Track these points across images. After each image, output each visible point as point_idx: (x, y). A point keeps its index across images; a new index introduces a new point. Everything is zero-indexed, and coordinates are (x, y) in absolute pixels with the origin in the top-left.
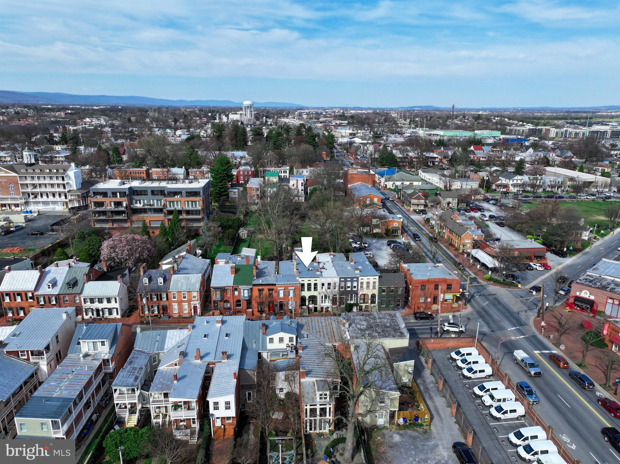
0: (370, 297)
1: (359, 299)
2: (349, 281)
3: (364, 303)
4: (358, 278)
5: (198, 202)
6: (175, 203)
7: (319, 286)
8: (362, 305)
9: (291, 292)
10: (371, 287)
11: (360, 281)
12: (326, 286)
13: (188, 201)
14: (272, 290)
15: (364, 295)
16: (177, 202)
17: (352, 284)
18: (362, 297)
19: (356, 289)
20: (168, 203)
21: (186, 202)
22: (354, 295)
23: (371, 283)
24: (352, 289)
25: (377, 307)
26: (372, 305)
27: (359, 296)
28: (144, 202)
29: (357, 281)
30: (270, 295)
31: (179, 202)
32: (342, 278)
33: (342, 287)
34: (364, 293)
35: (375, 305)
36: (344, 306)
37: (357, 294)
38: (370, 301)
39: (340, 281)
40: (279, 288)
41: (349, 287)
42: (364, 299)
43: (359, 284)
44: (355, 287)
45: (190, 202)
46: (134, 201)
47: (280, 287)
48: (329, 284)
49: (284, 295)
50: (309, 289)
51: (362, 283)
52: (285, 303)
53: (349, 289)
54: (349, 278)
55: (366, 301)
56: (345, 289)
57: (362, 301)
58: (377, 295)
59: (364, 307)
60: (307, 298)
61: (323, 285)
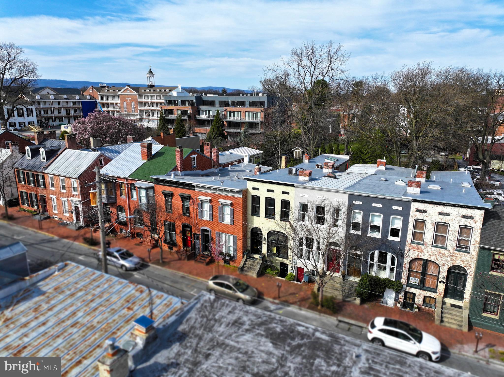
0: (444, 273)
1: (405, 272)
2: (377, 210)
3: (422, 286)
4: (406, 205)
5: (259, 114)
6: (236, 113)
7: (294, 212)
8: (414, 291)
9: (227, 210)
10: (451, 242)
11: (413, 215)
12: (312, 213)
13: (249, 112)
14: (189, 198)
15: (426, 263)
16: (238, 112)
17: (386, 222)
18: (418, 267)
19: (398, 239)
20: (228, 113)
21: (247, 113)
22: (389, 256)
23: (454, 228)
24: (384, 235)
25: (466, 313)
26: (449, 301)
27: (406, 261)
28: (209, 113)
29: (405, 214)
30: (186, 210)
31: (239, 113)
32: (359, 197)
33: (356, 226)
34: (425, 256)
35: (458, 303)
36: (357, 280)
37: (401, 255)
38: (441, 287)
39: (351, 207)
40: (201, 197)
41: (375, 228)
42: (424, 273)
43: (411, 225)
44: (395, 233)
45: (251, 113)
46: (201, 112)
47: (203, 194)
48: (320, 210)
49: (212, 216)
50: (270, 214)
51: (419, 223)
52: (214, 236)
53: (377, 235)
54: (377, 200)
55: (429, 283)
56: (365, 231)
57: (414, 281)
58: (471, 272)
59: (419, 301)
60: (265, 235)
61: (304, 208)
